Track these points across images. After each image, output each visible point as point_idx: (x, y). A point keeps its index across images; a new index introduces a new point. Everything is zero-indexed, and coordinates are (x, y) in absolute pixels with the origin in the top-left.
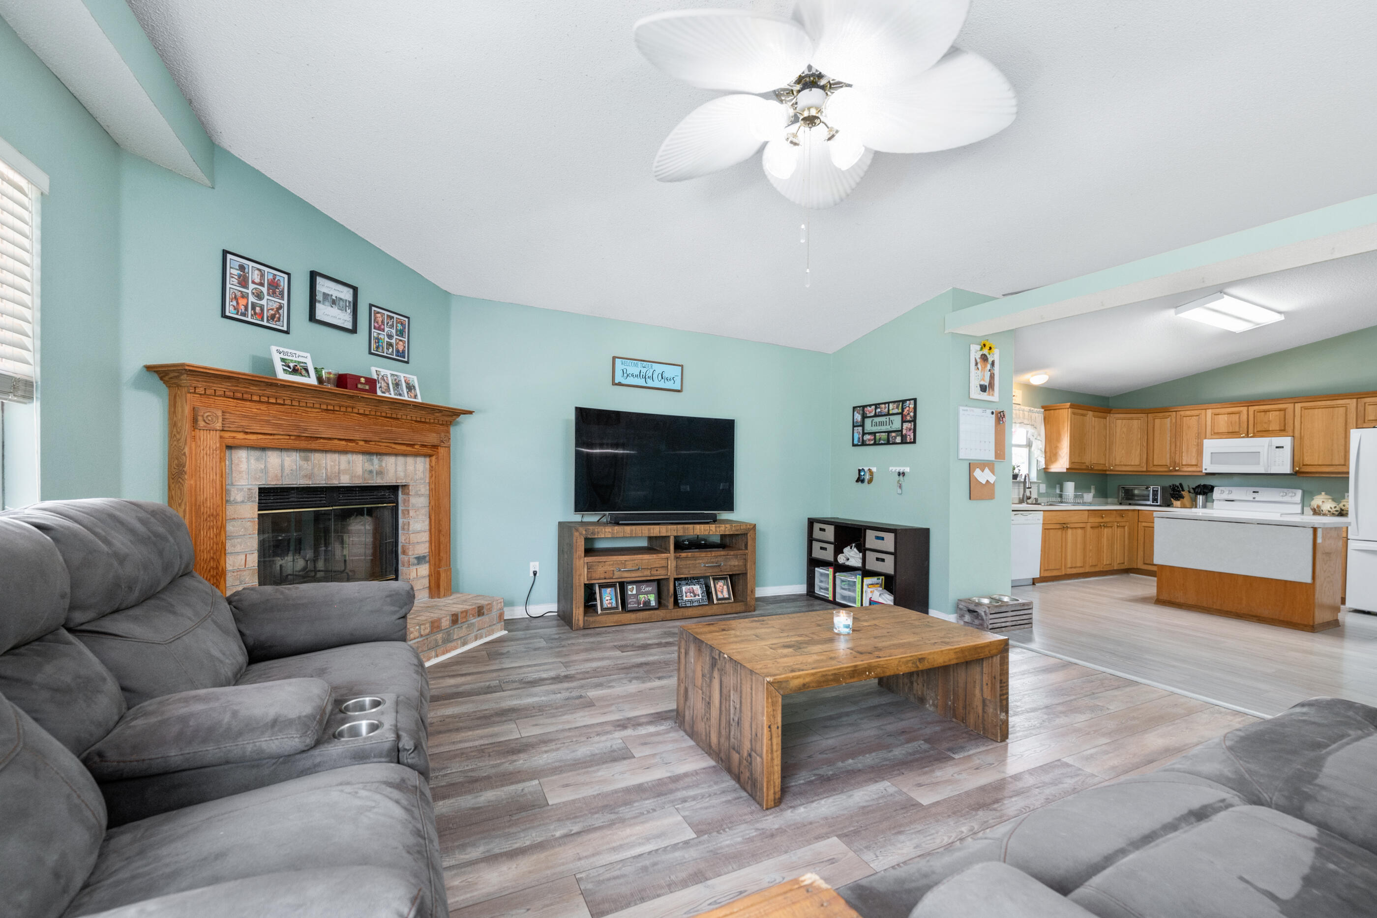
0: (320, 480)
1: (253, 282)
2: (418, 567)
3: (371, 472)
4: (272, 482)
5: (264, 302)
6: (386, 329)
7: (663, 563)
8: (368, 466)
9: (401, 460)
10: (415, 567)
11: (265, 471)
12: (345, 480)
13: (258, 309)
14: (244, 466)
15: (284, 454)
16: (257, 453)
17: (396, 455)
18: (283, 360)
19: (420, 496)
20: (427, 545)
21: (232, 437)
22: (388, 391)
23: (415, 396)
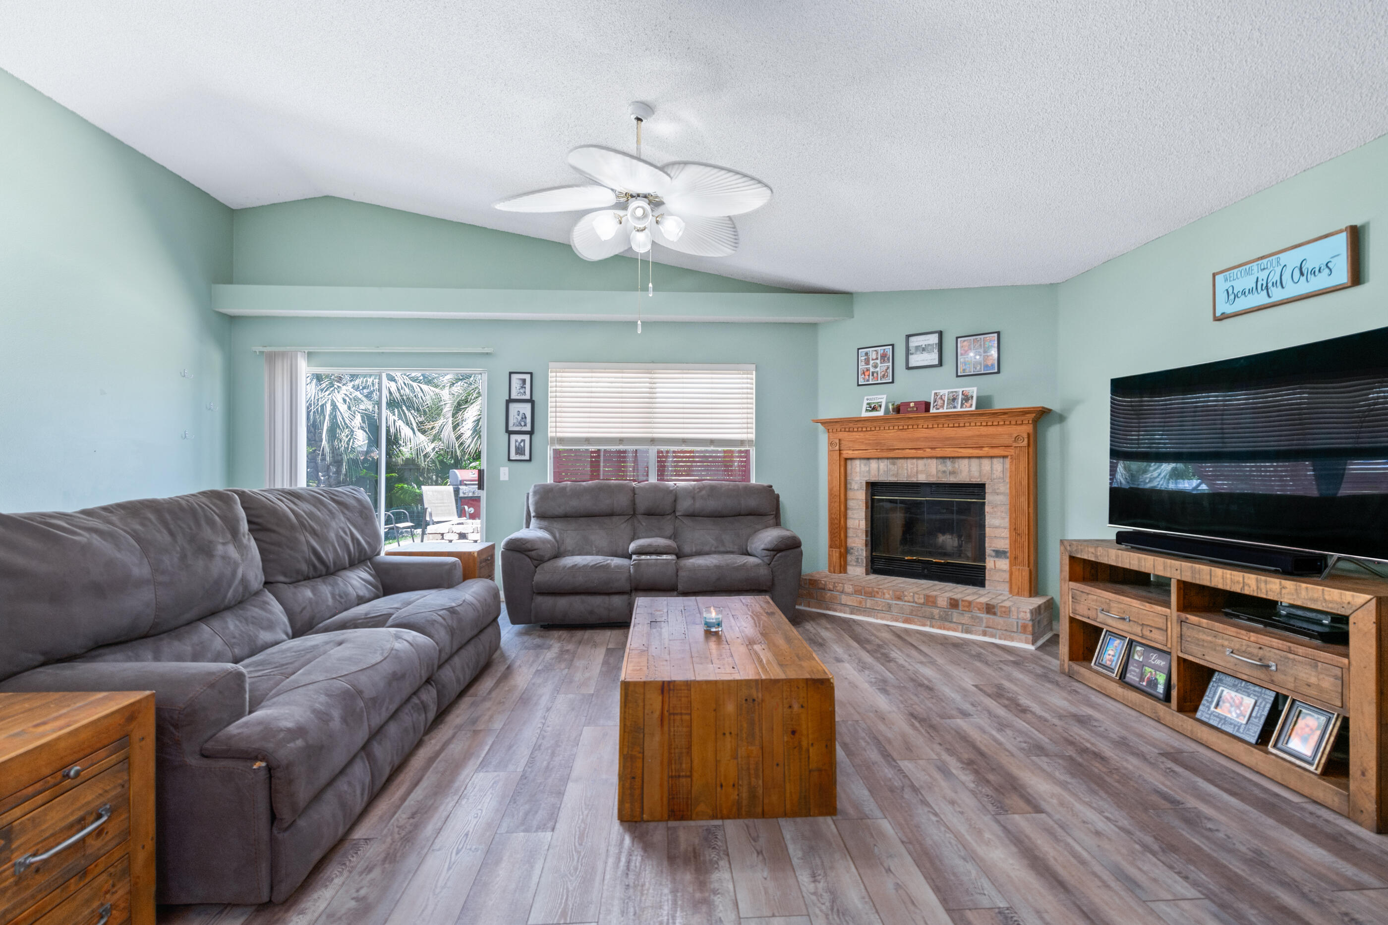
0: (903, 478)
1: (873, 360)
2: (996, 559)
3: (944, 472)
4: (873, 479)
5: (878, 369)
6: (973, 352)
7: (1160, 622)
8: (941, 468)
9: (975, 462)
10: (993, 559)
11: (869, 472)
12: (922, 478)
13: (875, 374)
14: (858, 469)
15: (880, 461)
16: (865, 462)
17: (969, 458)
18: (868, 404)
19: (998, 494)
20: (1007, 541)
21: (847, 453)
22: (942, 407)
23: (971, 406)
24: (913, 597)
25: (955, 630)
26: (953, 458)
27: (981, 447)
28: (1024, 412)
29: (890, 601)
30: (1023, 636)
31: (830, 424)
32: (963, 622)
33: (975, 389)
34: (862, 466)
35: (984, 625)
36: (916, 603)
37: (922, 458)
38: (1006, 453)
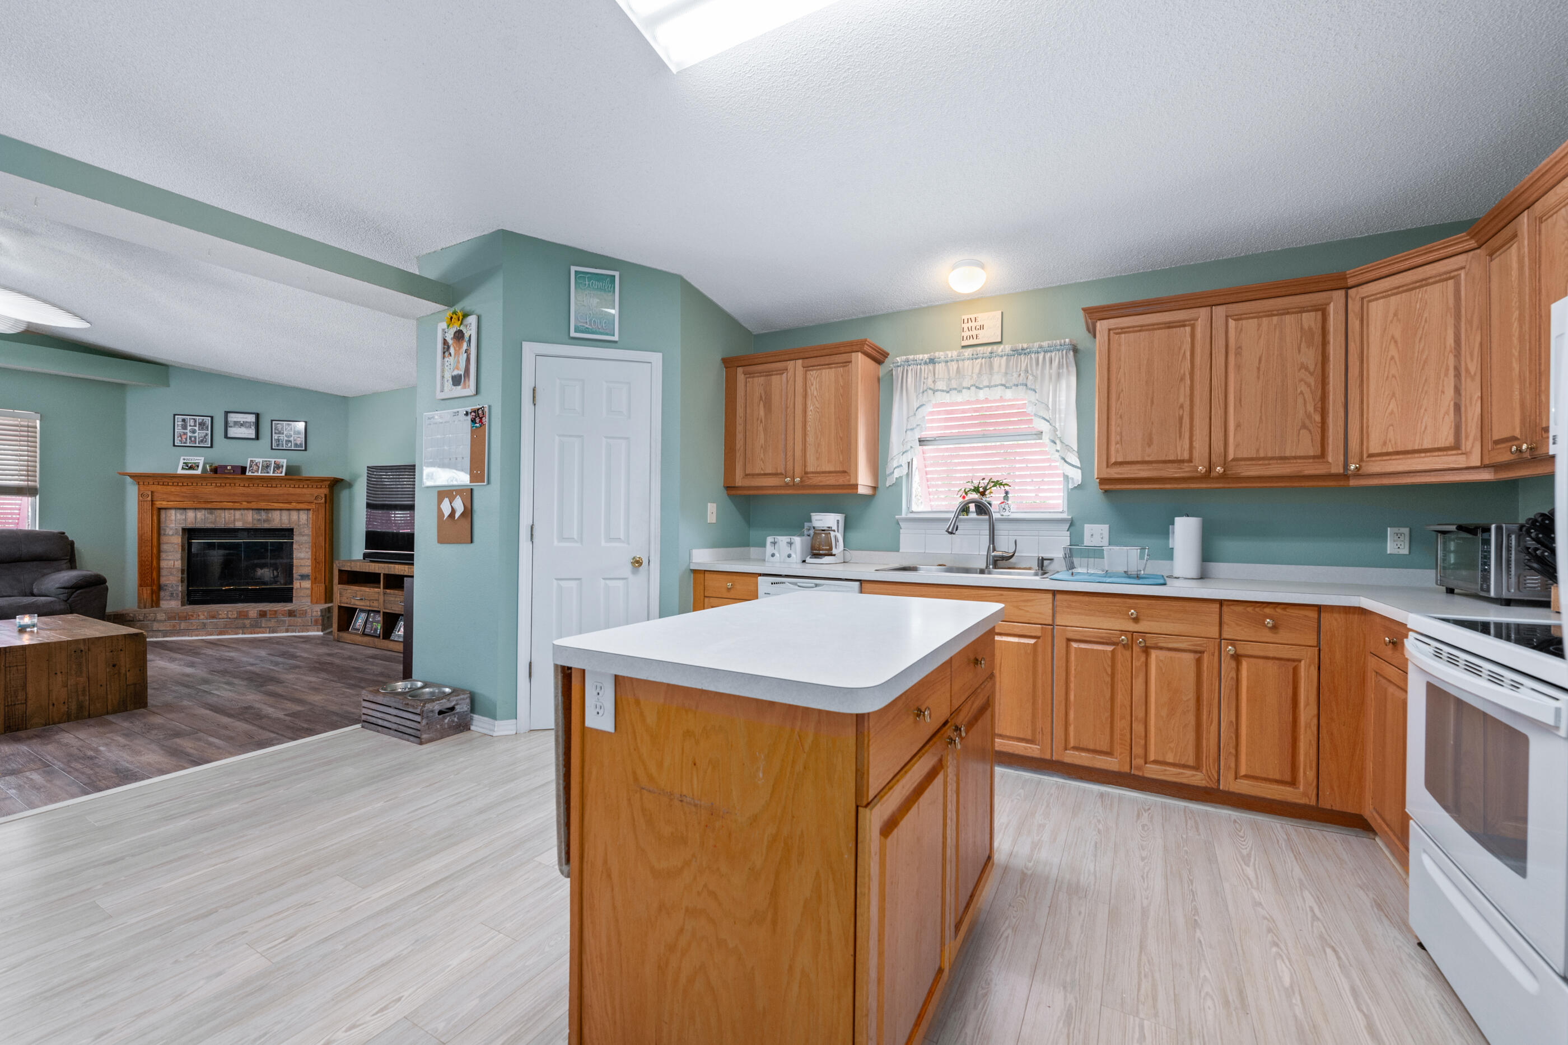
0: (221, 525)
1: (190, 426)
2: (301, 582)
3: (259, 520)
4: (189, 526)
5: (196, 434)
6: (285, 433)
7: (378, 597)
8: (257, 517)
9: (285, 513)
10: (298, 581)
11: (185, 520)
12: (239, 525)
13: (193, 439)
14: (173, 518)
15: (197, 511)
16: (181, 511)
17: (281, 510)
18: (184, 463)
19: (303, 536)
20: (310, 568)
21: (159, 504)
22: (257, 471)
23: (281, 473)
24: (227, 614)
25: (264, 633)
26: (267, 509)
27: (290, 503)
28: (322, 480)
29: (204, 621)
30: (316, 628)
31: (138, 478)
32: (271, 625)
33: (285, 461)
34: (178, 515)
35: (287, 625)
36: (230, 618)
37: (240, 509)
38: (310, 507)
